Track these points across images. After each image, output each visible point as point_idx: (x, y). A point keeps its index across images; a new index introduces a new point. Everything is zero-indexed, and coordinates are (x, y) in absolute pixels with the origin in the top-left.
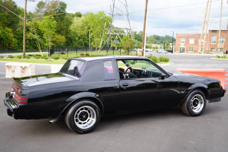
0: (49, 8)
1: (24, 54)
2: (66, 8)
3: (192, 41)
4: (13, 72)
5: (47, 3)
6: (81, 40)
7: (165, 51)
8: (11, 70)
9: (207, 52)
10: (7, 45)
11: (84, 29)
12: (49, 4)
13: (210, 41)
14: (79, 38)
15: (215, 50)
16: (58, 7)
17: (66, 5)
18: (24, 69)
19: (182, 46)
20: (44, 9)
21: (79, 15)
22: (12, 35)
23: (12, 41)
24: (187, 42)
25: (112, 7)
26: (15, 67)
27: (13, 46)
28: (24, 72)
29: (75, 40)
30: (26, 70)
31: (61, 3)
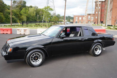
0: (18, 3)
1: (11, 25)
2: (26, 3)
3: (80, 18)
4: (20, 31)
5: (17, 1)
6: (33, 18)
7: (70, 23)
8: (19, 31)
9: (87, 23)
10: (1, 20)
11: (34, 13)
12: (18, 2)
13: (88, 18)
14: (32, 17)
15: (90, 22)
16: (22, 3)
17: (26, 2)
18: (25, 30)
19: (76, 20)
20: (16, 4)
21: (31, 7)
22: (3, 16)
23: (3, 19)
24: (78, 19)
25: (47, 3)
26: (21, 29)
27: (3, 21)
28: (25, 32)
29: (30, 18)
30: (26, 31)
31: (24, 1)
